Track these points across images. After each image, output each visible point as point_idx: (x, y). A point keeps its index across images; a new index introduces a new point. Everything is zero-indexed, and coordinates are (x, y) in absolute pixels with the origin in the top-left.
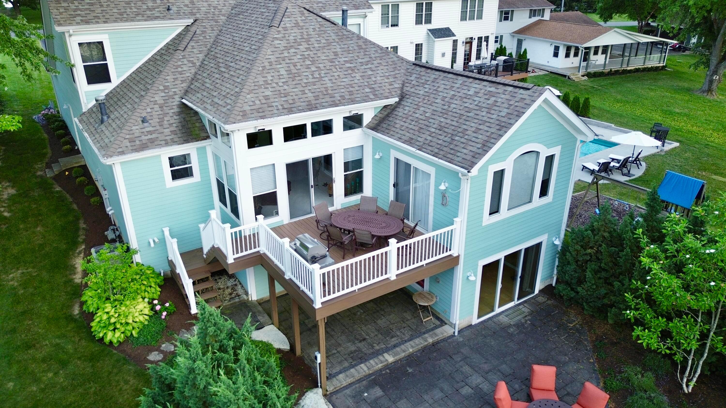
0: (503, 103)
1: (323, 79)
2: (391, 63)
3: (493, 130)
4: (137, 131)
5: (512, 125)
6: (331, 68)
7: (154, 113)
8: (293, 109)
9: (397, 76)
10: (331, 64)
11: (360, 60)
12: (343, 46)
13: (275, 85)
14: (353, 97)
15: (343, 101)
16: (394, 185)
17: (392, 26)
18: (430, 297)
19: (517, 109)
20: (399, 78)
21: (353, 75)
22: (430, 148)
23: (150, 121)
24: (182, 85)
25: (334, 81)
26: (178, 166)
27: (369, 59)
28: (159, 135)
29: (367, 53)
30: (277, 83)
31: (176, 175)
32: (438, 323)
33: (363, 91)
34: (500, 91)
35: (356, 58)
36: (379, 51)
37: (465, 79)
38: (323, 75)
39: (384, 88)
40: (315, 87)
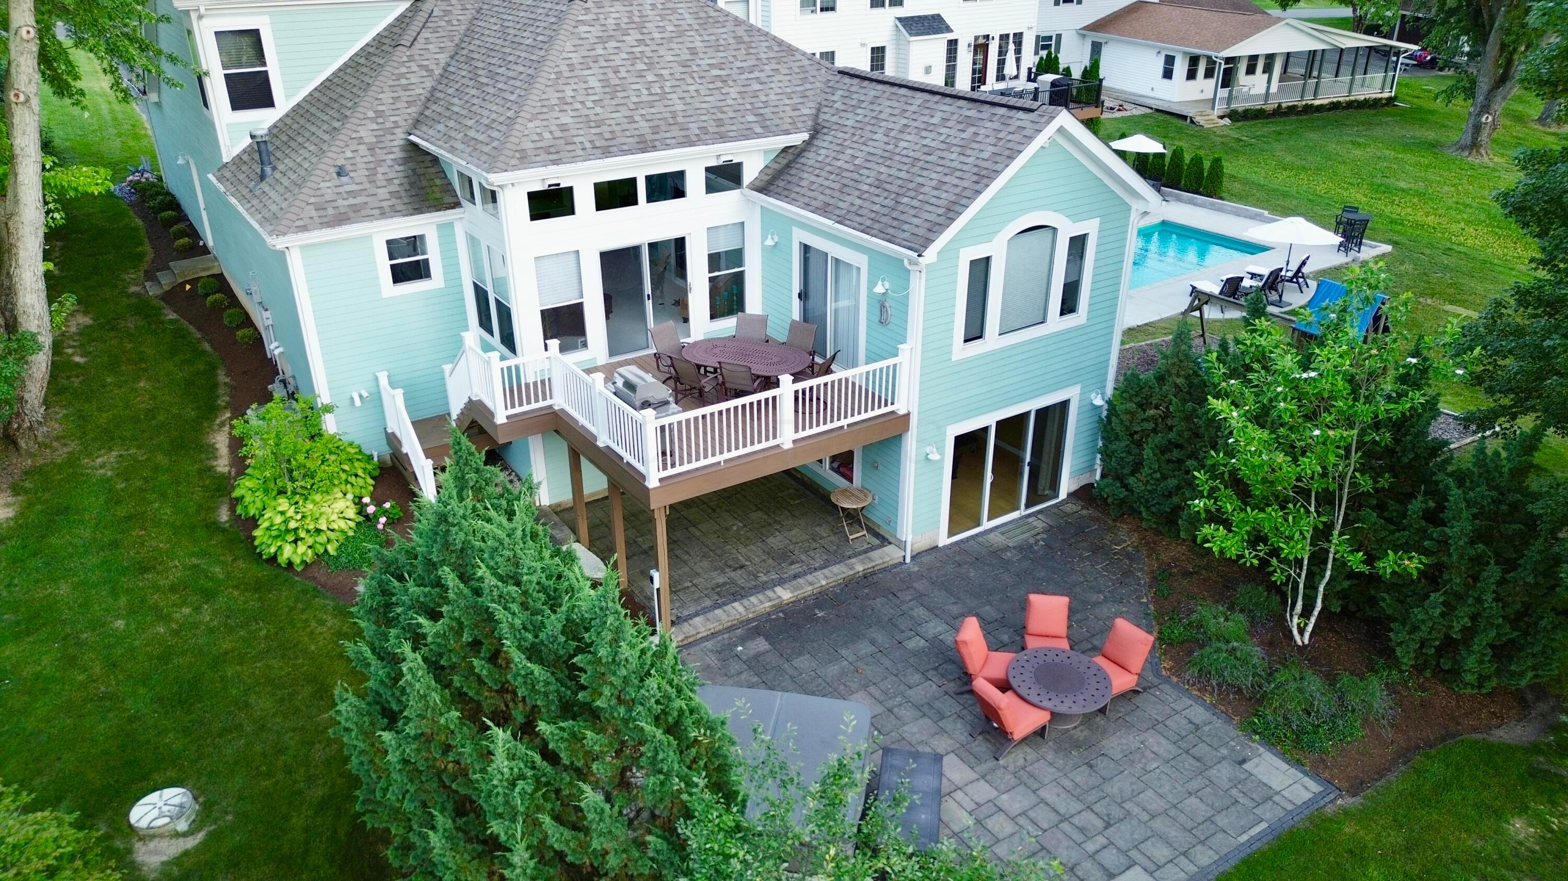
0: (988, 136)
1: (669, 96)
2: (797, 70)
3: (966, 184)
4: (329, 191)
5: (998, 172)
6: (683, 76)
7: (359, 160)
8: (611, 149)
9: (807, 93)
10: (683, 70)
11: (739, 64)
12: (707, 38)
13: (578, 106)
14: (723, 129)
15: (703, 137)
16: (800, 296)
17: (822, 10)
18: (861, 496)
19: (1010, 145)
20: (811, 98)
21: (724, 91)
22: (858, 219)
23: (352, 174)
24: (409, 111)
25: (689, 100)
26: (403, 257)
27: (756, 63)
28: (369, 199)
29: (752, 51)
30: (582, 103)
31: (400, 274)
32: (876, 542)
33: (742, 120)
34: (985, 115)
35: (731, 59)
36: (776, 48)
37: (927, 96)
38: (667, 90)
39: (782, 115)
40: (653, 110)
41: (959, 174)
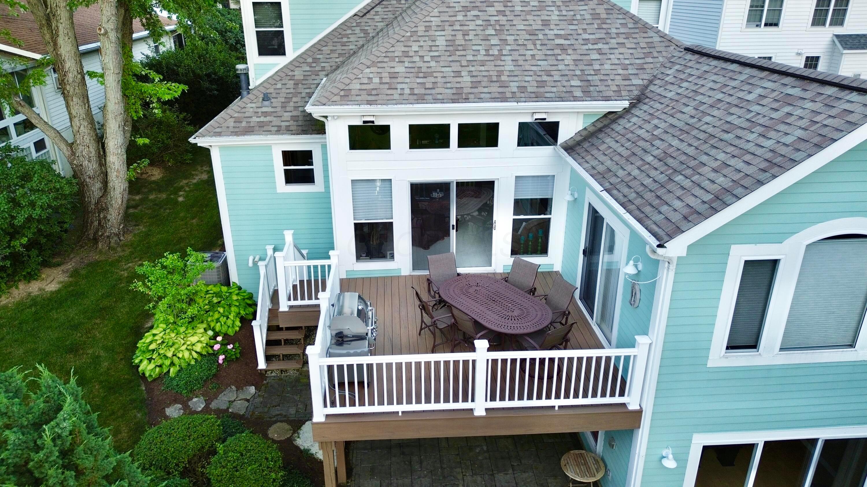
1: (503, 58)
2: (643, 45)
4: (251, 110)
6: (526, 42)
7: (284, 90)
8: (426, 97)
9: (645, 66)
10: (528, 37)
11: (586, 36)
12: (564, 13)
13: (417, 59)
14: (542, 90)
15: (518, 95)
16: (584, 252)
17: (766, 25)
18: (593, 467)
20: (648, 71)
21: (559, 58)
22: (626, 190)
23: (273, 100)
24: (337, 60)
25: (521, 63)
26: (294, 165)
27: (603, 36)
28: (275, 119)
29: (604, 26)
30: (422, 57)
31: (291, 178)
33: (565, 84)
35: (580, 32)
36: (630, 25)
38: (504, 52)
39: (610, 83)
40: (482, 68)
41: (747, 158)
